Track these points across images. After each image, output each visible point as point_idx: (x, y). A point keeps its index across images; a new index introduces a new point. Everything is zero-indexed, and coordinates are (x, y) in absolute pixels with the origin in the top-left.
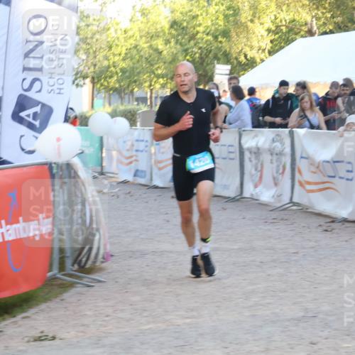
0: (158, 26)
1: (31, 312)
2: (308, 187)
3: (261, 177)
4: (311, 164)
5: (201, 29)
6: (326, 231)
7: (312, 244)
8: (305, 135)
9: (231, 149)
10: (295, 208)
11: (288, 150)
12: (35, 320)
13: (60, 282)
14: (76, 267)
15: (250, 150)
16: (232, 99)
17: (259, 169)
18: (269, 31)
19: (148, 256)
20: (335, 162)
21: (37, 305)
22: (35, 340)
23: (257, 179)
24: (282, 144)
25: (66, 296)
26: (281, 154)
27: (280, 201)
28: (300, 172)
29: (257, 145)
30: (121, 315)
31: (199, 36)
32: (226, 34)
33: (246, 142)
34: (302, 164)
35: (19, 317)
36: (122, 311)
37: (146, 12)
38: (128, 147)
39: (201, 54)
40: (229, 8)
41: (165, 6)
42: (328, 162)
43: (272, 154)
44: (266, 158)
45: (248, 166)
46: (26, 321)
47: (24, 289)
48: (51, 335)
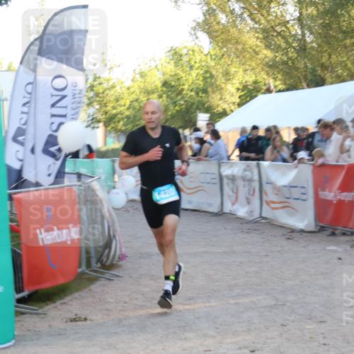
0: (153, 85)
1: (67, 299)
2: (273, 205)
3: (237, 198)
5: (186, 87)
6: (289, 239)
7: (279, 249)
9: (214, 176)
10: (264, 221)
11: (256, 177)
12: (71, 305)
13: (87, 276)
14: (99, 264)
15: (227, 177)
16: (212, 139)
17: (235, 191)
18: (238, 89)
19: (153, 257)
20: (291, 187)
21: (71, 294)
22: (71, 321)
23: (234, 198)
25: (93, 287)
26: (251, 180)
28: (266, 194)
30: (136, 302)
31: (184, 92)
32: (205, 91)
33: (224, 171)
34: (267, 188)
35: (58, 303)
36: (136, 299)
37: (143, 74)
40: (206, 72)
41: (158, 71)
42: (285, 186)
43: (244, 181)
44: (240, 183)
45: (227, 189)
46: (64, 306)
47: (61, 281)
48: (83, 317)
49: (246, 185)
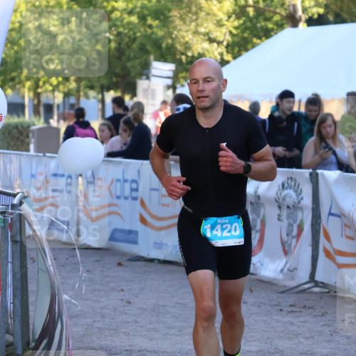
2: (340, 260)
3: (261, 241)
4: (346, 225)
8: (337, 181)
10: (317, 290)
24: (299, 193)
26: (295, 208)
27: (293, 278)
28: (327, 237)
29: (256, 192)
38: (39, 185)
39: (120, 44)
43: (280, 207)
44: (271, 212)
49: (284, 217)
